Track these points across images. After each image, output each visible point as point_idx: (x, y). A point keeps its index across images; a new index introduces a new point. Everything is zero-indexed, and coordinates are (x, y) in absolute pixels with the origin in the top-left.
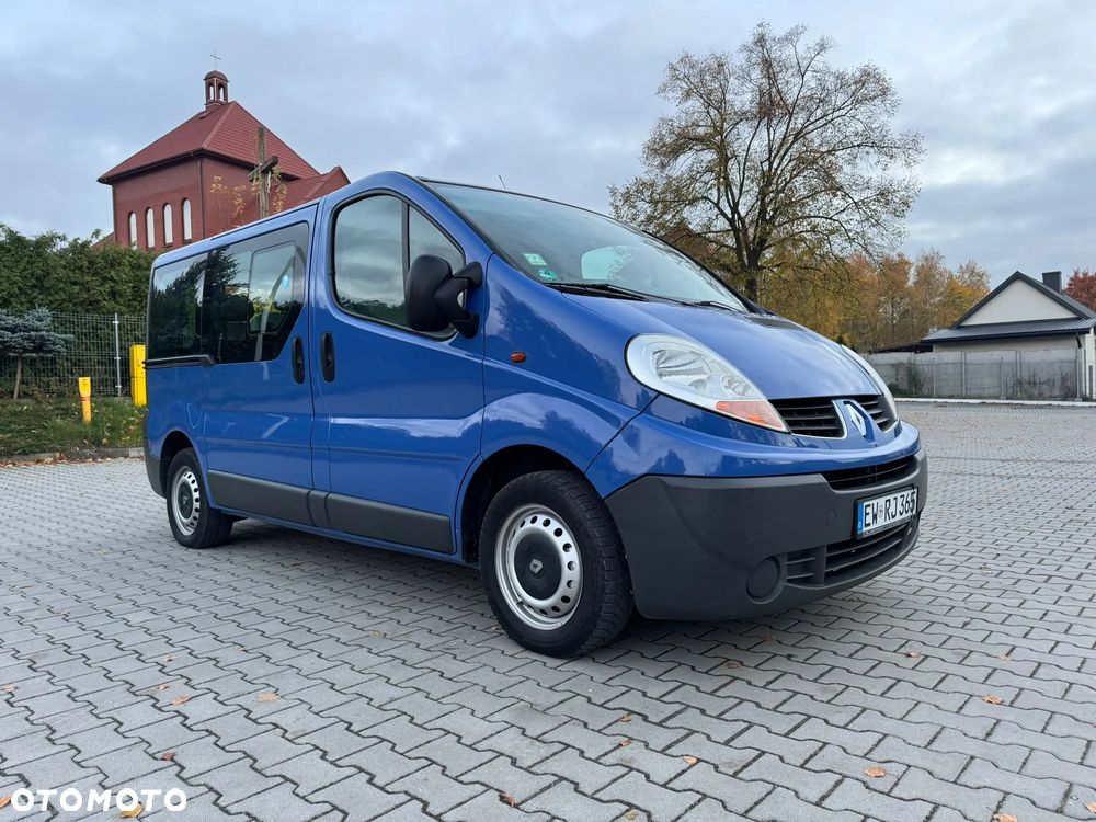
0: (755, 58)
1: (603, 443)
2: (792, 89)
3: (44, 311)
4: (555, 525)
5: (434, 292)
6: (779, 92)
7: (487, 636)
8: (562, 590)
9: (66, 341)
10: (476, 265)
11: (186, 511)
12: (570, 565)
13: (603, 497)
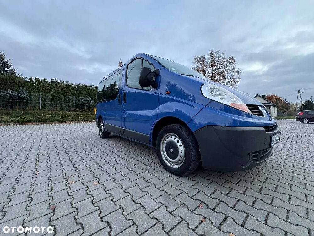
0: (210, 56)
1: (192, 117)
2: (217, 61)
3: (90, 97)
4: (177, 139)
5: (147, 76)
6: (215, 62)
7: (157, 166)
8: (178, 158)
9: (93, 103)
10: (158, 70)
11: (101, 131)
12: (181, 151)
13: (193, 132)
